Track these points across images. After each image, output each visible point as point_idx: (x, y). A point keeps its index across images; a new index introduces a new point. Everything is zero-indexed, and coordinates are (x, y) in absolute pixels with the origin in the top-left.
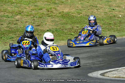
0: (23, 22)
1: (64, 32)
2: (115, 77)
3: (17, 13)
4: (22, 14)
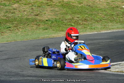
0: (21, 11)
1: (64, 22)
2: (117, 72)
3: (15, 1)
4: (20, 2)
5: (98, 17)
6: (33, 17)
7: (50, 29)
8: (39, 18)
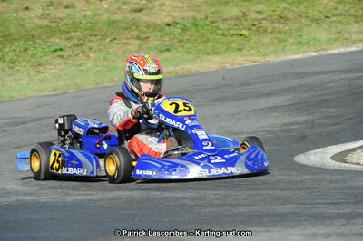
1: (218, 28)
5: (318, 7)
6: (128, 15)
7: (179, 49)
8: (145, 18)
